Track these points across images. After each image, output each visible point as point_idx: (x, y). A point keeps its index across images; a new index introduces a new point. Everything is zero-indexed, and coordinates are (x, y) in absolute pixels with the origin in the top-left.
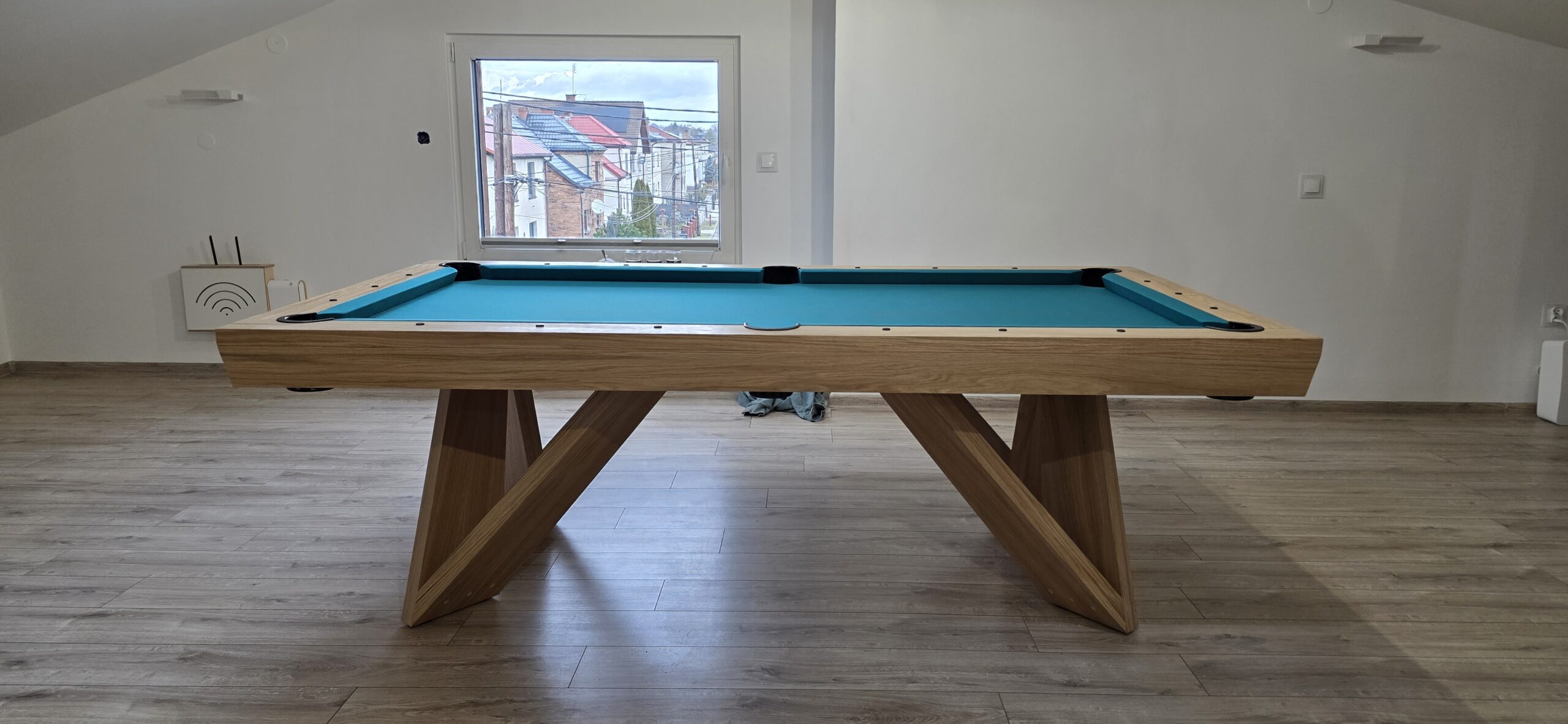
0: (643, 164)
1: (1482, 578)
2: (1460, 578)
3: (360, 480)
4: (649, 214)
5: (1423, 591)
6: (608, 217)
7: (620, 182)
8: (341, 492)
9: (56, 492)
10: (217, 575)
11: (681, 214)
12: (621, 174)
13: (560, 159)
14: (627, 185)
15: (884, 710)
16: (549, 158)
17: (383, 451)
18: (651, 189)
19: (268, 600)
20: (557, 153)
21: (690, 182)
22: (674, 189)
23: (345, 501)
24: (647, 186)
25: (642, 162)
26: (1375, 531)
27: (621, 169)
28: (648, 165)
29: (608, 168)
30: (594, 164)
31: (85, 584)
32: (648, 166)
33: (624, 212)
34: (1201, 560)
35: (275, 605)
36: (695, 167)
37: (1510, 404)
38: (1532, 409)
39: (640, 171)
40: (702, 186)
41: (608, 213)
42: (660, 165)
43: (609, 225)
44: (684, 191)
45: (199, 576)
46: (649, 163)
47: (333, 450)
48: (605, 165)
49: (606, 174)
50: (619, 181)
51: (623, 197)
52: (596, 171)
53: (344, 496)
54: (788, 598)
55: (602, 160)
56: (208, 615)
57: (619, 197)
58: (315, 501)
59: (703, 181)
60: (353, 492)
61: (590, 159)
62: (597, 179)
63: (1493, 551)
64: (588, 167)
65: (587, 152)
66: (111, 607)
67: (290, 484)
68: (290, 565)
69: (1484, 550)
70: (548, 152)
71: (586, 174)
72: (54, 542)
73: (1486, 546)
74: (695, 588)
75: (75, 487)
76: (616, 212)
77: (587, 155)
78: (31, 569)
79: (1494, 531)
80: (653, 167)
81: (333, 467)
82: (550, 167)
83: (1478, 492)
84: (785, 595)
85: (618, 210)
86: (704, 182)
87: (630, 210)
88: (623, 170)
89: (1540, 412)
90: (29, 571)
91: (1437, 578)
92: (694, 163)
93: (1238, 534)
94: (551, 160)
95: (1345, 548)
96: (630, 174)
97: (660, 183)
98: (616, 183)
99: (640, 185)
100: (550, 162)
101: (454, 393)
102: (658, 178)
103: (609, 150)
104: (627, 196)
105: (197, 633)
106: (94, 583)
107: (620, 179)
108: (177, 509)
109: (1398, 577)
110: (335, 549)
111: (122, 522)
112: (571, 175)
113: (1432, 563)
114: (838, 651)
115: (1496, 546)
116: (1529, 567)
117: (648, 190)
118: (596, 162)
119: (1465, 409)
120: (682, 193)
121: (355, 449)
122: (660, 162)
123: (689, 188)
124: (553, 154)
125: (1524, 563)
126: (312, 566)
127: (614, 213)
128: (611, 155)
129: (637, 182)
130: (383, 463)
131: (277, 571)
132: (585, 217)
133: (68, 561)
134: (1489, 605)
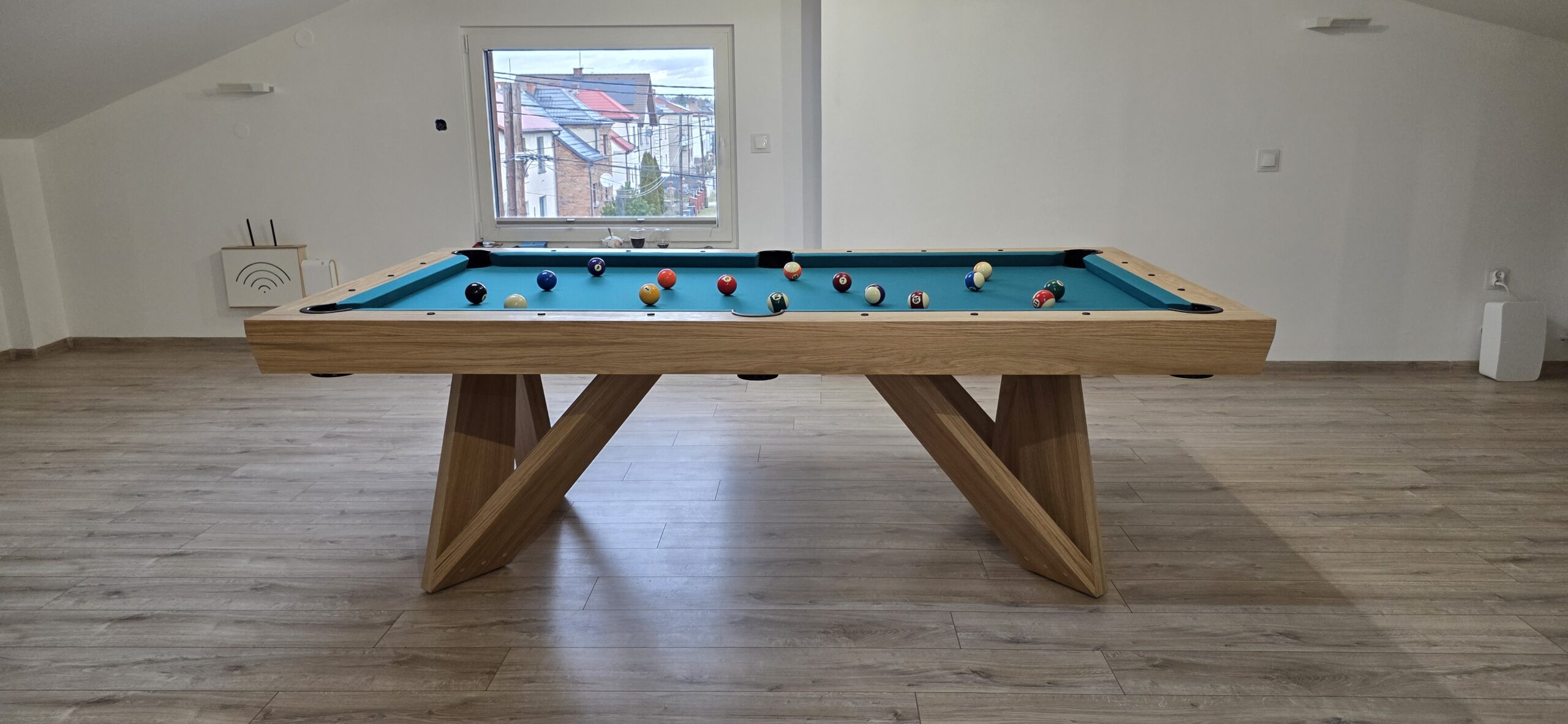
0: (650, 137)
1: (1393, 516)
2: (1372, 516)
3: (394, 441)
4: (656, 187)
5: (1335, 526)
6: (617, 191)
7: (628, 155)
8: (379, 451)
9: (128, 452)
10: (276, 522)
11: (688, 186)
12: (630, 147)
13: (569, 133)
14: (635, 159)
15: (851, 626)
16: (557, 132)
17: (413, 415)
18: (659, 163)
19: (322, 542)
20: (566, 127)
21: (697, 153)
22: (681, 162)
23: (383, 459)
24: (655, 158)
25: (650, 133)
26: (1304, 477)
27: (629, 142)
28: (655, 137)
29: (617, 142)
30: (602, 137)
31: (162, 529)
32: (656, 139)
33: (633, 185)
34: (1143, 502)
35: (329, 546)
36: (701, 139)
37: (1454, 362)
38: (1474, 366)
39: (647, 144)
40: (709, 158)
41: (616, 187)
42: (667, 137)
43: (618, 199)
44: (692, 163)
45: (261, 522)
46: (656, 135)
47: (368, 415)
48: (613, 138)
49: (614, 147)
50: (626, 154)
51: (631, 173)
52: (604, 145)
53: (381, 455)
54: (774, 537)
55: (610, 134)
56: (272, 554)
57: (628, 174)
58: (356, 459)
59: (710, 152)
60: (388, 451)
61: (598, 133)
62: (605, 153)
63: (1409, 493)
64: (596, 141)
65: (595, 126)
66: (189, 547)
67: (332, 445)
68: (339, 513)
69: (1401, 492)
70: (557, 126)
71: (594, 147)
72: (132, 495)
73: (1403, 489)
74: (693, 530)
75: (143, 448)
76: (624, 186)
77: (595, 129)
78: (116, 518)
79: (1413, 475)
80: (660, 140)
81: (369, 430)
82: (559, 141)
83: (1407, 442)
84: (771, 534)
85: (626, 183)
86: (711, 154)
87: (639, 183)
88: (631, 143)
89: (1483, 369)
90: (112, 520)
91: (1352, 516)
92: (701, 135)
93: (1180, 480)
94: (559, 134)
95: (1275, 491)
96: (638, 147)
97: (668, 156)
98: (624, 156)
99: (648, 158)
100: (559, 136)
101: (466, 377)
102: (666, 151)
103: (617, 125)
104: (636, 172)
105: (264, 568)
106: (170, 529)
107: (628, 152)
108: (235, 467)
109: (1317, 515)
110: (377, 499)
111: (188, 478)
112: (579, 149)
113: (1351, 503)
114: (814, 579)
115: (1412, 488)
116: (1437, 506)
117: (656, 164)
118: (604, 136)
119: (1413, 368)
120: (689, 166)
121: (387, 413)
122: (667, 134)
123: (696, 160)
124: (561, 128)
125: (1433, 502)
126: (358, 514)
127: (622, 186)
128: (618, 128)
129: (644, 155)
130: (414, 426)
131: (327, 518)
132: (594, 192)
133: (146, 511)
134: (1393, 538)
